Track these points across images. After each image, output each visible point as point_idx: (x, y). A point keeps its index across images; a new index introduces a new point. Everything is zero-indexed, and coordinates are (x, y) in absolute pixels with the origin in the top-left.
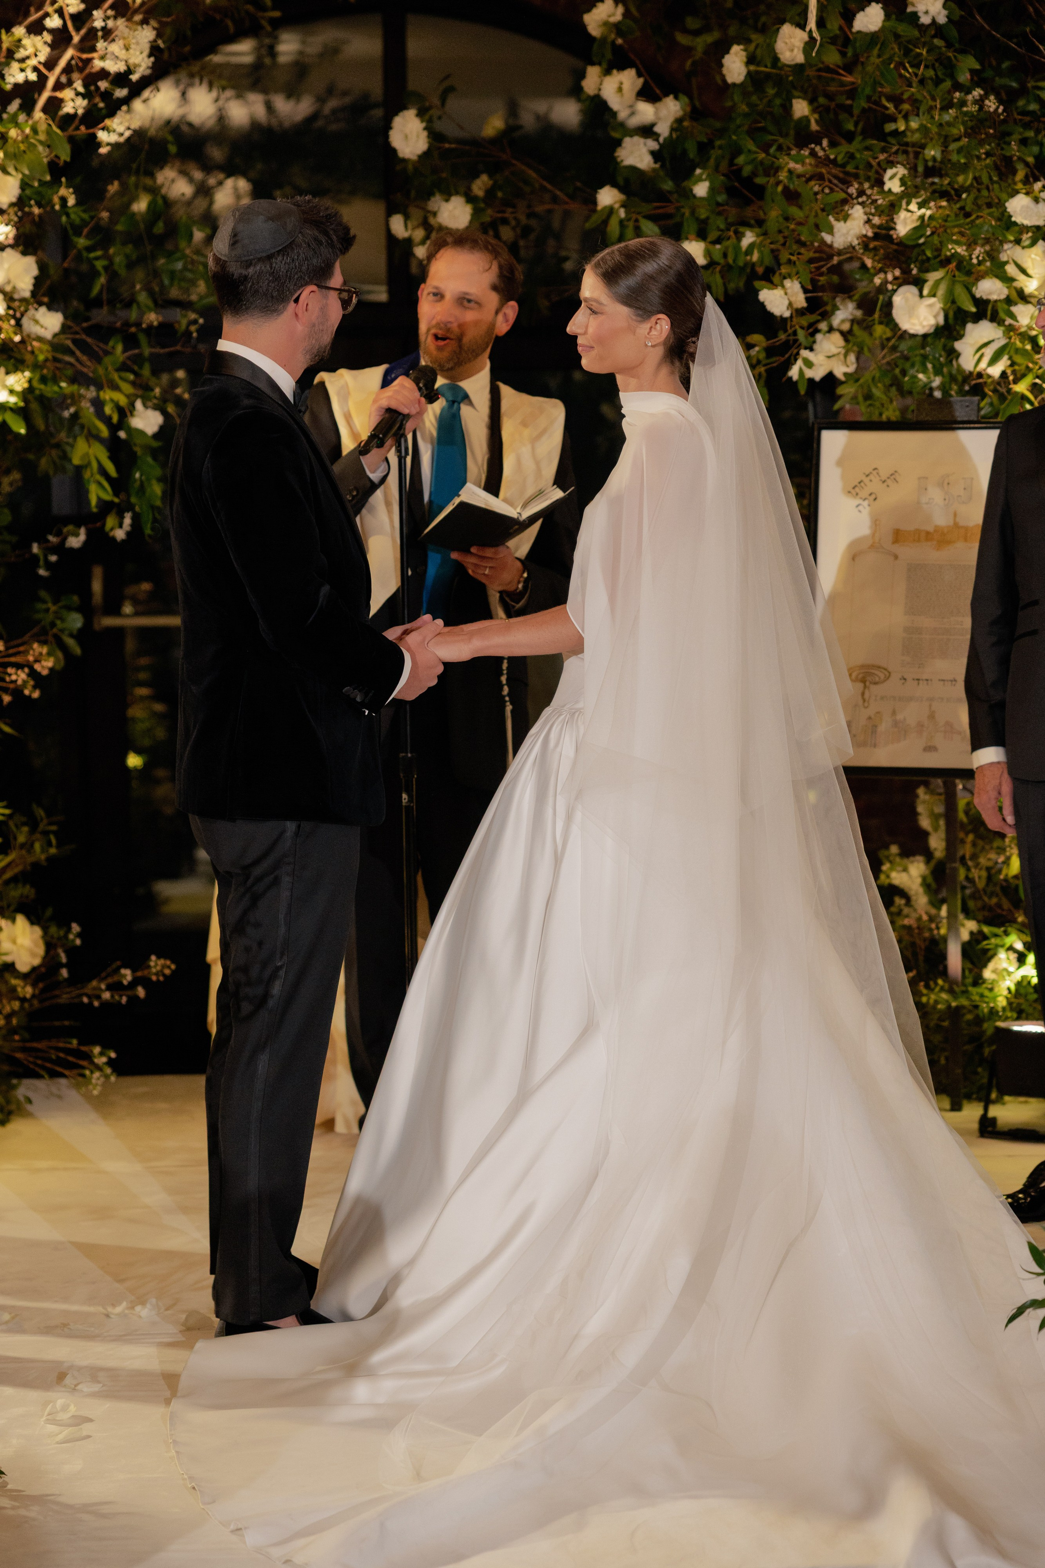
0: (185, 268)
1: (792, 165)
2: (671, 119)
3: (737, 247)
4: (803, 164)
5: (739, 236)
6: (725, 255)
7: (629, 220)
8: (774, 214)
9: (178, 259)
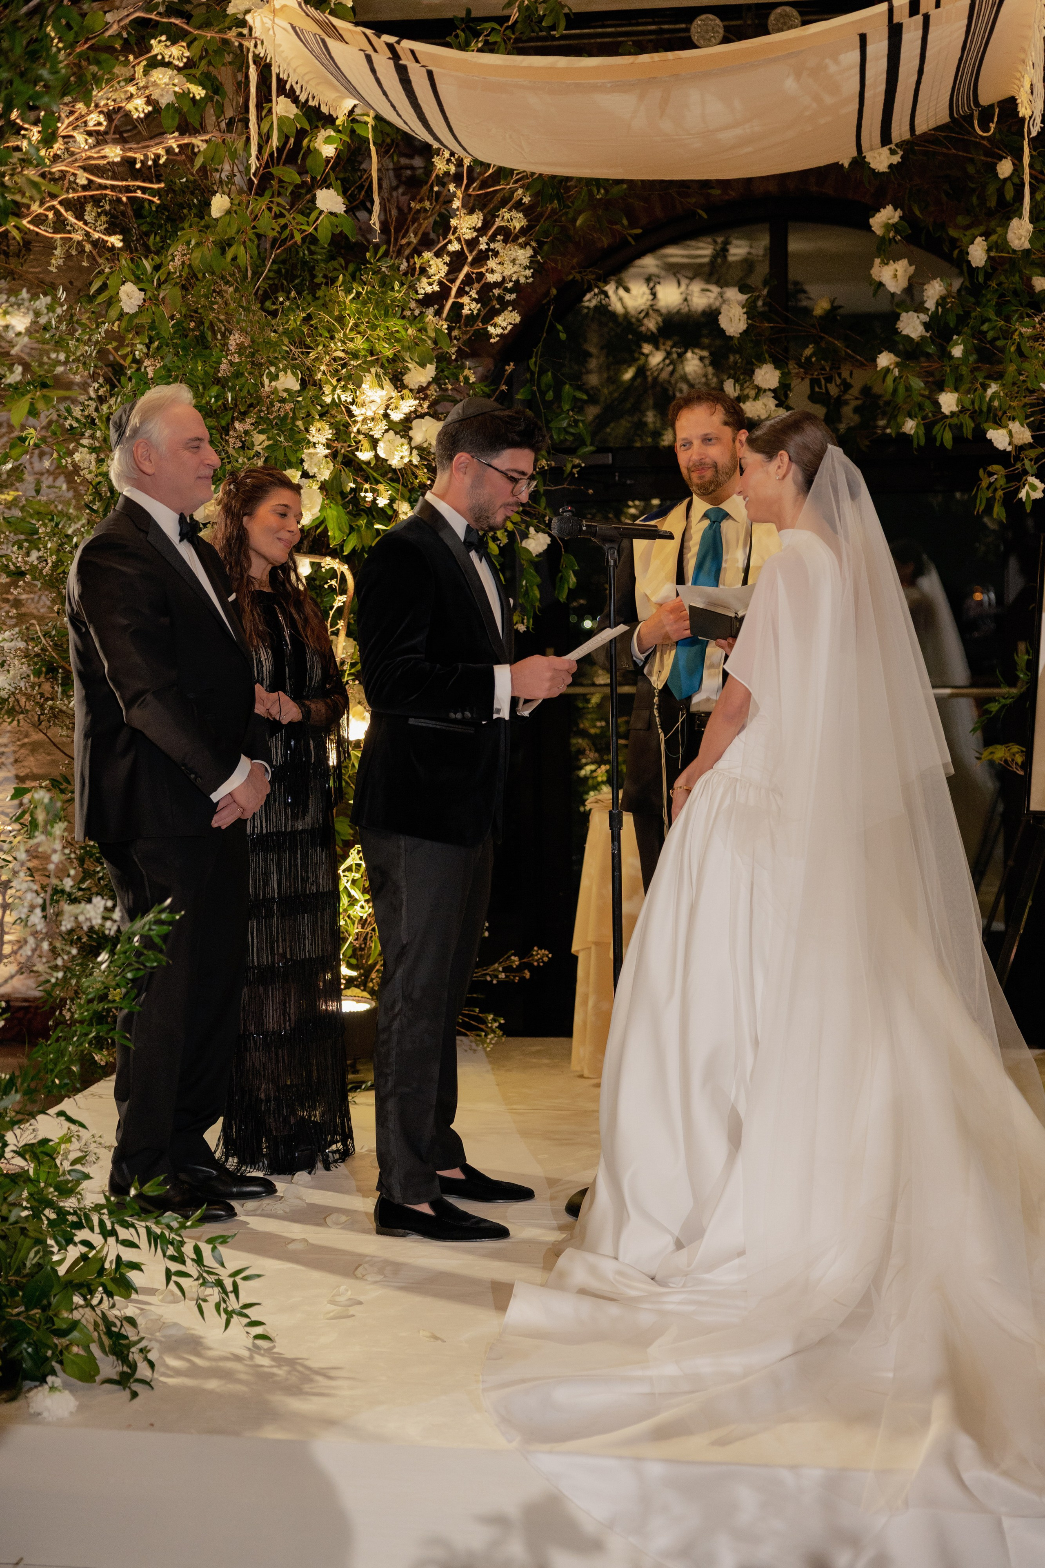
0: (569, 425)
1: (1023, 330)
2: (937, 297)
3: (982, 398)
4: (1034, 327)
5: (985, 387)
6: (973, 403)
7: (901, 377)
8: (1012, 368)
9: (563, 419)
